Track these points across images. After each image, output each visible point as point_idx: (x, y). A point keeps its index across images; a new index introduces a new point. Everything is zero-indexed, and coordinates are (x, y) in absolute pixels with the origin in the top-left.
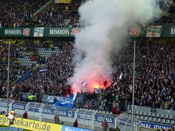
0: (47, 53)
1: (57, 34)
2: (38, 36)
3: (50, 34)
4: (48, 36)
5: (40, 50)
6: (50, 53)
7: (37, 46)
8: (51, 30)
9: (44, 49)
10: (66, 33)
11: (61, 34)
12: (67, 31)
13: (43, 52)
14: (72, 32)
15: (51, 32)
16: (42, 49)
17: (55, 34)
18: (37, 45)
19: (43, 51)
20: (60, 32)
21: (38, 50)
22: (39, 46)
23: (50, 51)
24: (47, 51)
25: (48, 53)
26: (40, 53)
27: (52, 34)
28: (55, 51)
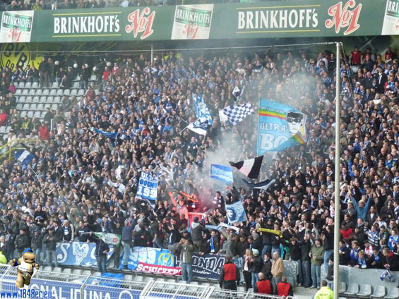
0: (47, 96)
1: (80, 33)
2: (15, 41)
3: (56, 31)
4: (47, 41)
5: (22, 89)
6: (54, 96)
7: (13, 74)
8: (56, 19)
9: (35, 84)
10: (108, 27)
11: (91, 33)
12: (114, 21)
13: (33, 96)
14: (130, 24)
15: (56, 24)
16: (28, 84)
17: (71, 34)
18: (10, 70)
19: (32, 92)
20: (90, 24)
21: (16, 89)
22: (17, 75)
23: (57, 89)
24: (46, 92)
25: (50, 98)
26: (22, 99)
27: (60, 34)
28: (74, 92)
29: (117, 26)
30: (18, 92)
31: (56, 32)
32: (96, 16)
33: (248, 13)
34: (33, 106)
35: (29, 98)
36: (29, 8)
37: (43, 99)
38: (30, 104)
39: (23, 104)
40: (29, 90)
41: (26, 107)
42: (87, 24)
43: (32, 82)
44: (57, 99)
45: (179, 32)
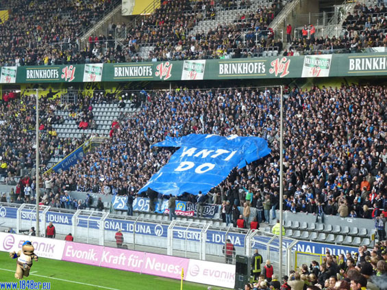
0: (111, 112)
2: (92, 81)
4: (111, 80)
5: (96, 108)
6: (115, 112)
7: (91, 99)
9: (104, 105)
10: (145, 73)
11: (136, 77)
13: (103, 112)
14: (158, 71)
15: (116, 71)
16: (100, 105)
17: (124, 76)
18: (90, 97)
19: (102, 110)
21: (93, 108)
22: (94, 100)
23: (116, 108)
25: (113, 113)
26: (97, 114)
27: (118, 76)
28: (126, 110)
29: (151, 72)
30: (94, 110)
31: (116, 75)
32: (139, 67)
33: (225, 65)
34: (103, 118)
35: (101, 113)
36: (100, 62)
37: (109, 114)
38: (101, 116)
39: (97, 116)
40: (100, 108)
41: (99, 118)
42: (133, 71)
43: (102, 104)
44: (117, 114)
45: (186, 76)
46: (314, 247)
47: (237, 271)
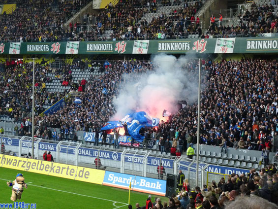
2: (72, 53)
4: (84, 53)
7: (71, 66)
8: (88, 45)
9: (79, 70)
11: (101, 51)
13: (79, 75)
14: (117, 47)
15: (88, 47)
17: (94, 51)
18: (70, 64)
19: (78, 73)
22: (73, 67)
23: (88, 72)
24: (84, 73)
25: (85, 76)
26: (74, 76)
28: (95, 73)
29: (112, 48)
30: (73, 73)
31: (88, 50)
36: (77, 40)
37: (83, 76)
38: (78, 78)
41: (76, 79)
42: (100, 47)
43: (78, 69)
44: (88, 76)
45: (135, 51)
46: (220, 169)
47: (168, 184)
